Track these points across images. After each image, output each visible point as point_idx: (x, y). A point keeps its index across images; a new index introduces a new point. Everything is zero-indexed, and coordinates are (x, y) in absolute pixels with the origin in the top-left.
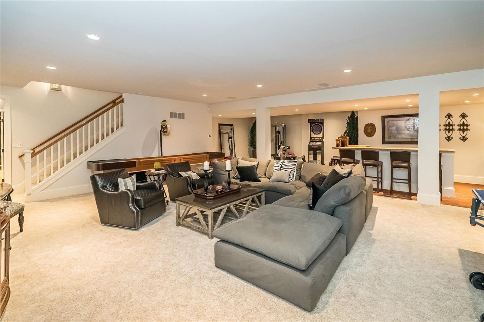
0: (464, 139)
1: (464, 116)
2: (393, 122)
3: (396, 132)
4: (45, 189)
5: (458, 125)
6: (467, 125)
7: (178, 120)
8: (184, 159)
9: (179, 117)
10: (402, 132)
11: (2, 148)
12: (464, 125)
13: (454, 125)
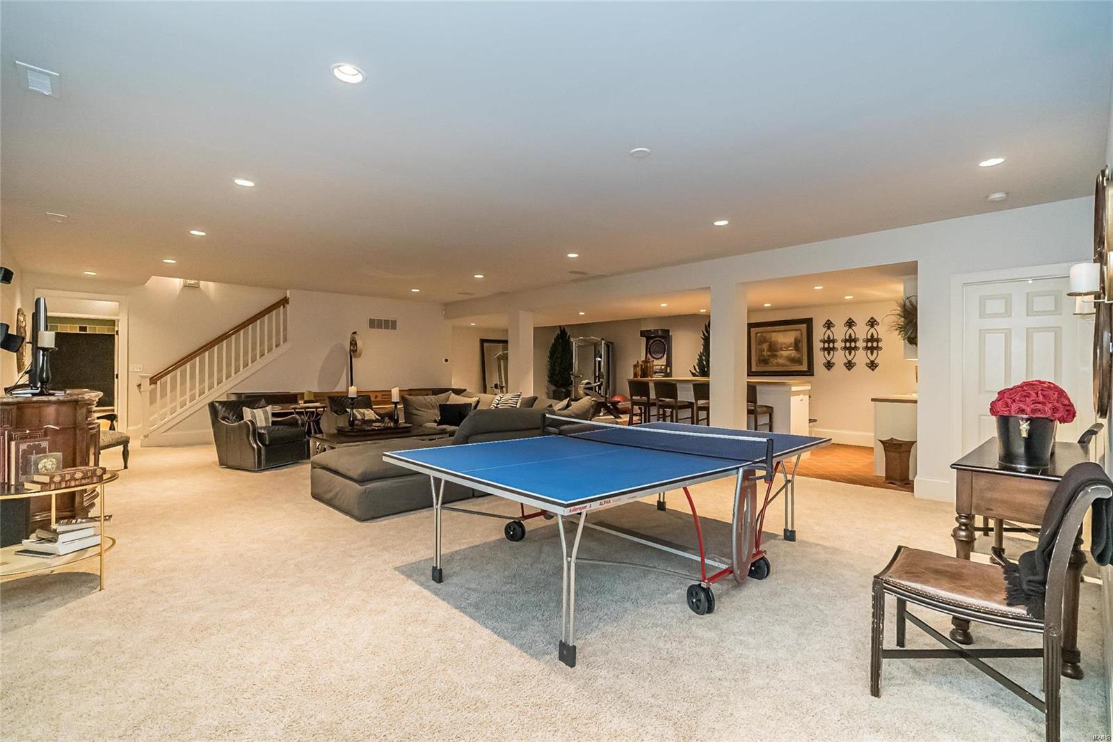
0: (873, 365)
1: (872, 323)
2: (764, 335)
3: (769, 353)
4: (167, 430)
5: (864, 341)
6: (878, 340)
7: (383, 331)
8: (383, 395)
9: (387, 327)
10: (778, 353)
11: (116, 373)
12: (872, 339)
13: (858, 340)
